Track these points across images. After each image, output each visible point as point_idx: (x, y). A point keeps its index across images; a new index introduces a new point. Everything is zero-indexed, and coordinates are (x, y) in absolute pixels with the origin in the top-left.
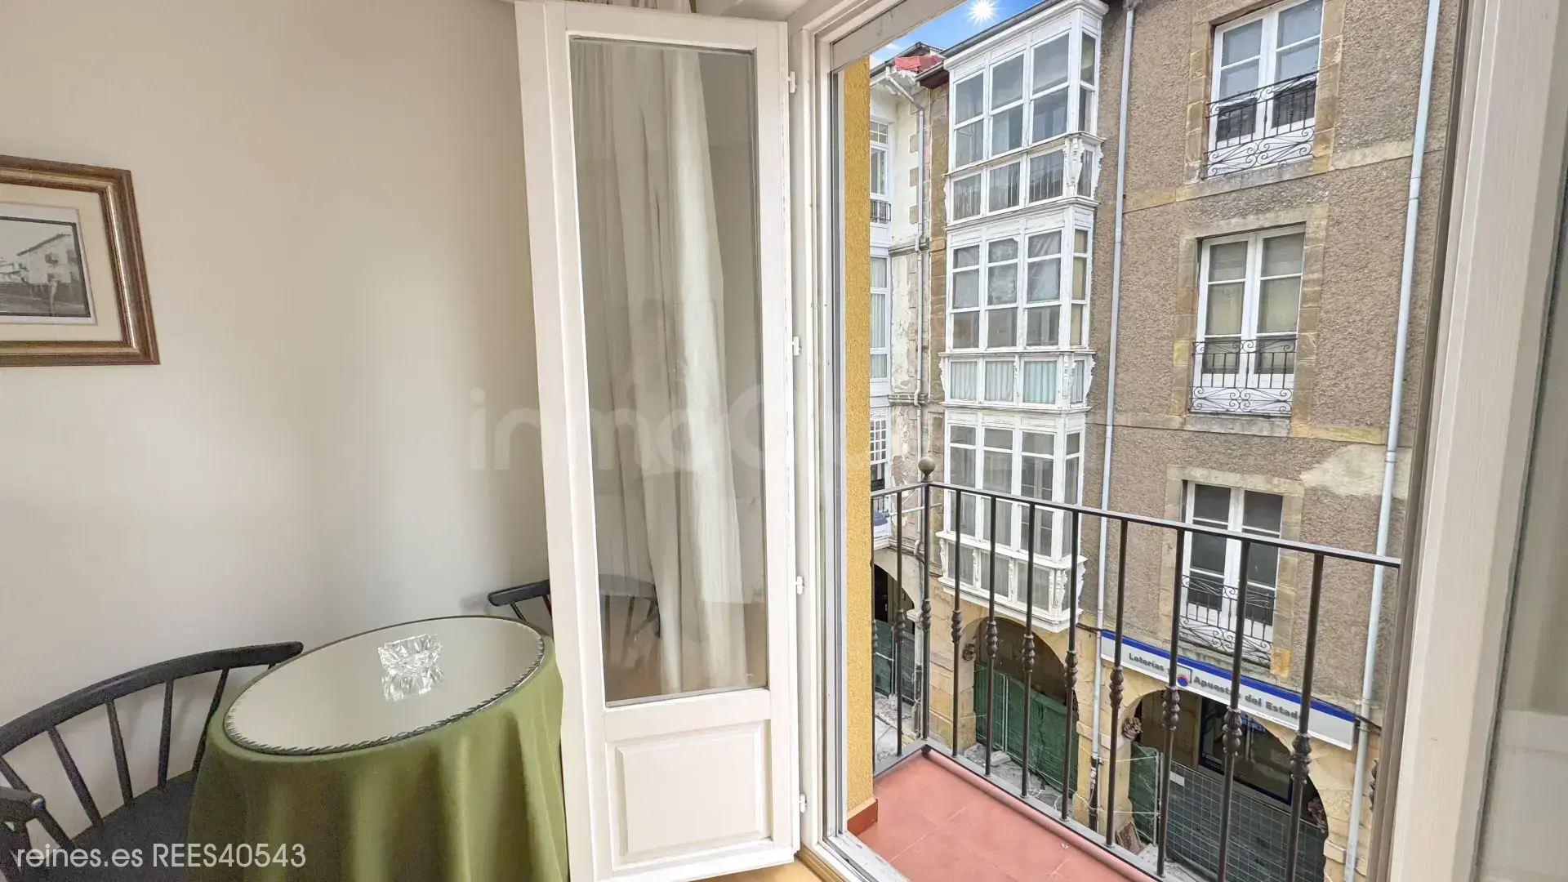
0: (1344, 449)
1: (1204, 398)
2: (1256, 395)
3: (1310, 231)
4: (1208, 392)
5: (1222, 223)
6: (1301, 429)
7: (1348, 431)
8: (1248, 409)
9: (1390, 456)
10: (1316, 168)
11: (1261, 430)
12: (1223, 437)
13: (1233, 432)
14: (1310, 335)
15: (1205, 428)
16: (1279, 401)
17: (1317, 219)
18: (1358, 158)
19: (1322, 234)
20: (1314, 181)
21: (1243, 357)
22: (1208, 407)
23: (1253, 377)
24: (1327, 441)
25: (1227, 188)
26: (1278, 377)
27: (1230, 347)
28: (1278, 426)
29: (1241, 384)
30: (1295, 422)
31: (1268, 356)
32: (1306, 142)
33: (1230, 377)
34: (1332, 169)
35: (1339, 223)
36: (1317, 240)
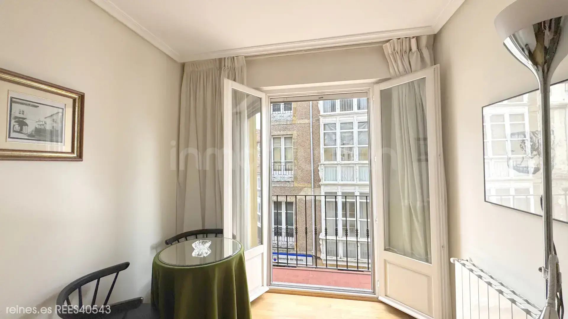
0: (304, 189)
1: (274, 178)
2: (286, 176)
3: (294, 136)
4: (275, 176)
5: (276, 132)
6: (296, 185)
7: (304, 184)
8: (284, 180)
9: (313, 189)
10: (293, 122)
11: (288, 185)
12: (280, 188)
13: (282, 186)
14: (296, 161)
15: (275, 186)
16: (290, 178)
17: (295, 133)
18: (302, 121)
19: (296, 138)
20: (294, 125)
21: (282, 167)
22: (275, 180)
23: (285, 172)
24: (301, 187)
25: (276, 124)
26: (290, 172)
27: (279, 164)
28: (291, 184)
29: (282, 174)
30: (295, 183)
31: (287, 166)
32: (291, 116)
33: (280, 172)
34: (297, 123)
35: (299, 136)
36: (295, 139)
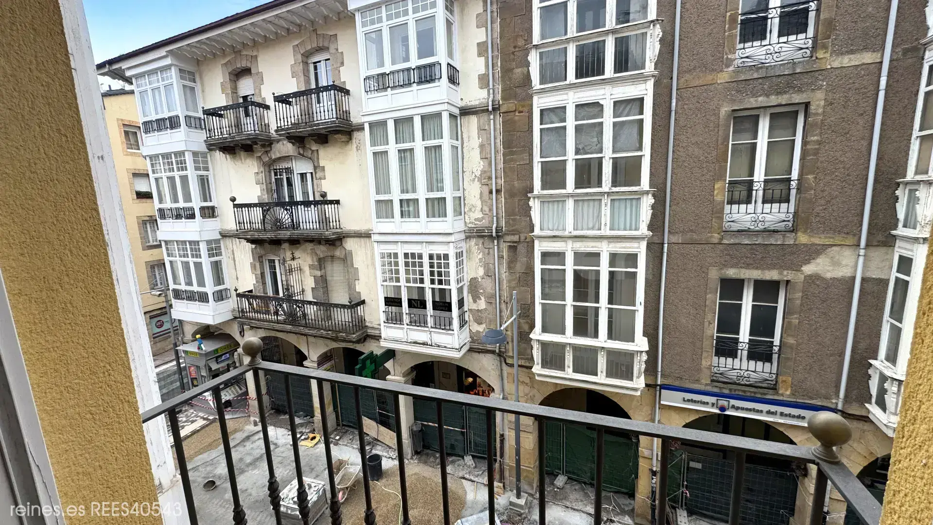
0: (830, 249)
1: (732, 221)
2: (769, 218)
3: (812, 108)
4: (735, 217)
6: (803, 238)
7: (833, 238)
8: (762, 227)
9: (862, 252)
10: (817, 66)
11: (776, 241)
12: (750, 247)
13: (757, 242)
14: (811, 177)
15: (737, 241)
16: (784, 221)
17: (818, 100)
18: (847, 61)
19: (820, 111)
20: (817, 74)
21: (754, 193)
22: (735, 227)
23: (760, 206)
24: (819, 245)
25: (756, 76)
26: (783, 205)
27: (746, 186)
28: (786, 237)
29: (759, 210)
30: (799, 234)
31: (769, 192)
32: (807, 48)
33: (750, 206)
34: (829, 67)
35: (831, 104)
36: (817, 114)
